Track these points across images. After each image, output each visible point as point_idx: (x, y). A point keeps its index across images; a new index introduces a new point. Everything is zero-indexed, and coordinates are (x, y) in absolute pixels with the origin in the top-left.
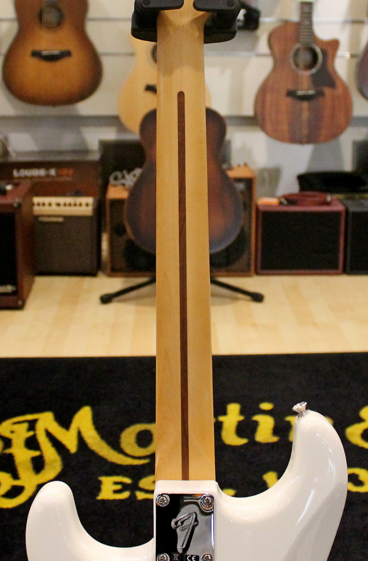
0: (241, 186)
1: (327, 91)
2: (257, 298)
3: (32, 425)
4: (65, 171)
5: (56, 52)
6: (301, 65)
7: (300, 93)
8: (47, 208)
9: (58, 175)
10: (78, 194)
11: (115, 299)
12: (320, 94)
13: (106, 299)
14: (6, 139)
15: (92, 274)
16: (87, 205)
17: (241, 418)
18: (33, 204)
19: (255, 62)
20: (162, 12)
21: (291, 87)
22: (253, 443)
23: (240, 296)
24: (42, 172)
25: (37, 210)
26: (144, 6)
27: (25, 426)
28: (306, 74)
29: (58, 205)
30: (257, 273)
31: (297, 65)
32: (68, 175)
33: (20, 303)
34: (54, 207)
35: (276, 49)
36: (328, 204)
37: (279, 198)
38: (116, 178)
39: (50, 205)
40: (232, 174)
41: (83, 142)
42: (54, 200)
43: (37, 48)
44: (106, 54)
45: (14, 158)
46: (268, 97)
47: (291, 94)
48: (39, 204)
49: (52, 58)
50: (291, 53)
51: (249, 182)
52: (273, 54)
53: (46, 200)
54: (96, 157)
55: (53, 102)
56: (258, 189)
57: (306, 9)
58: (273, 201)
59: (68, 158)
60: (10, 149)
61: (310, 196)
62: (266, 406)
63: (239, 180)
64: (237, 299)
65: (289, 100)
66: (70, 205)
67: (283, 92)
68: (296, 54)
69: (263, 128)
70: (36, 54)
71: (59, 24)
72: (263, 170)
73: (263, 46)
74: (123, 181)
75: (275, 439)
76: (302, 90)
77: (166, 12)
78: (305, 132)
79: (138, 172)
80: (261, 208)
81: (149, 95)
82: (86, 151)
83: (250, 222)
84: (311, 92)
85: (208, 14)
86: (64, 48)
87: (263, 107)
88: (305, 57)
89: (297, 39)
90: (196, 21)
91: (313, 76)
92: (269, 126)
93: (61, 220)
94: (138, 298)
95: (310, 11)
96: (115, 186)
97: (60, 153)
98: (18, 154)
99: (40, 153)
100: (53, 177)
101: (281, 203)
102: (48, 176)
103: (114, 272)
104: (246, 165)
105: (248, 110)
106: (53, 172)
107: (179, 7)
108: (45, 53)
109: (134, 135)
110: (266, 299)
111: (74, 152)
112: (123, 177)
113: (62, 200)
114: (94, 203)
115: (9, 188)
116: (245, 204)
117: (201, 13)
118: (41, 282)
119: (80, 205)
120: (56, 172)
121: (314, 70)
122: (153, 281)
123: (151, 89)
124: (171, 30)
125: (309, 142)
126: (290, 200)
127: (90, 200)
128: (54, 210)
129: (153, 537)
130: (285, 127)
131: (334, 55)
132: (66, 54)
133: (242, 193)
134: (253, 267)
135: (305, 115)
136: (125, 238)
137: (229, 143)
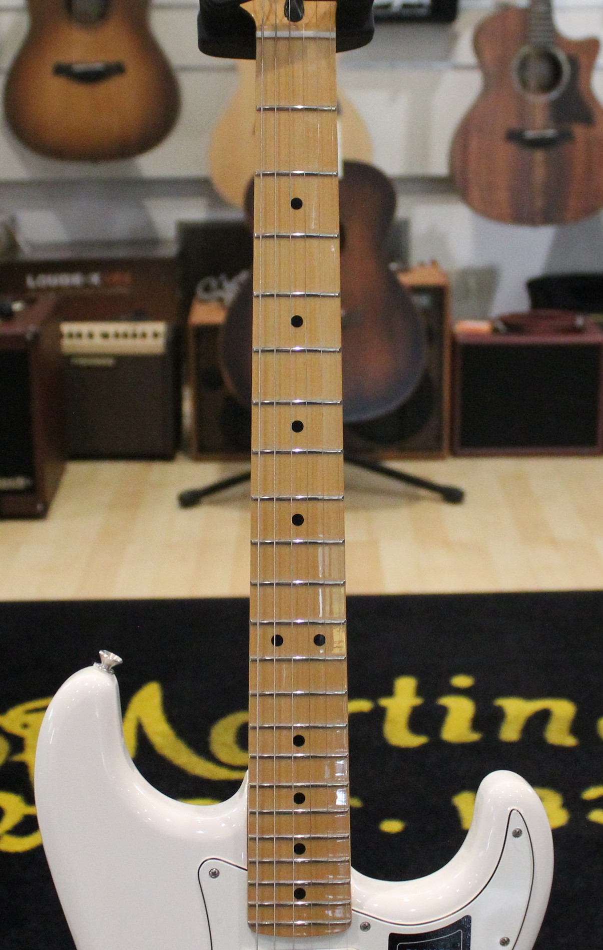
0: (423, 301)
1: (579, 131)
2: (453, 496)
4: (116, 277)
5: (98, 66)
6: (533, 83)
7: (530, 134)
8: (85, 341)
9: (104, 283)
10: (139, 316)
11: (206, 500)
12: (565, 137)
13: (189, 500)
14: (13, 220)
15: (166, 456)
16: (156, 335)
17: (418, 701)
18: (61, 336)
19: (449, 78)
21: (513, 123)
22: (437, 743)
23: (423, 492)
24: (76, 279)
25: (68, 345)
28: (540, 101)
29: (105, 336)
30: (455, 454)
31: (524, 84)
32: (122, 284)
33: (39, 507)
34: (97, 340)
35: (488, 56)
36: (578, 331)
37: (492, 321)
38: (207, 289)
39: (91, 336)
40: (406, 279)
41: (149, 225)
42: (97, 328)
43: (64, 59)
45: (27, 253)
46: (474, 144)
47: (515, 137)
48: (71, 336)
49: (90, 77)
50: (515, 63)
51: (438, 294)
52: (482, 65)
53: (84, 327)
54: (170, 250)
56: (455, 306)
58: (482, 327)
59: (121, 253)
60: (21, 239)
61: (548, 318)
62: (462, 681)
63: (419, 290)
64: (417, 498)
65: (510, 148)
66: (125, 336)
67: (500, 133)
68: (524, 65)
69: (464, 197)
70: (63, 71)
71: (103, 16)
72: (466, 273)
73: (464, 51)
74: (219, 294)
75: (475, 737)
76: (534, 129)
78: (539, 203)
79: (243, 277)
80: (461, 339)
82: (155, 242)
83: (441, 364)
84: (550, 133)
86: (112, 59)
88: (539, 70)
89: (524, 38)
91: (552, 104)
92: (474, 193)
93: (110, 362)
96: (204, 302)
97: (109, 244)
98: (35, 247)
99: (73, 245)
100: (95, 287)
101: (495, 331)
102: (87, 285)
103: (203, 452)
104: (434, 263)
105: (439, 166)
106: (95, 279)
108: (79, 67)
109: (235, 214)
110: (469, 498)
111: (133, 243)
112: (220, 286)
113: (111, 327)
114: (167, 332)
115: (17, 306)
116: (430, 332)
118: (75, 470)
119: (144, 335)
120: (101, 278)
121: (554, 94)
125: (546, 221)
126: (512, 324)
127: (160, 327)
128: (98, 345)
130: (502, 195)
131: (591, 66)
132: (115, 70)
133: (426, 312)
134: (446, 443)
135: (539, 174)
136: (221, 393)
137: (405, 225)
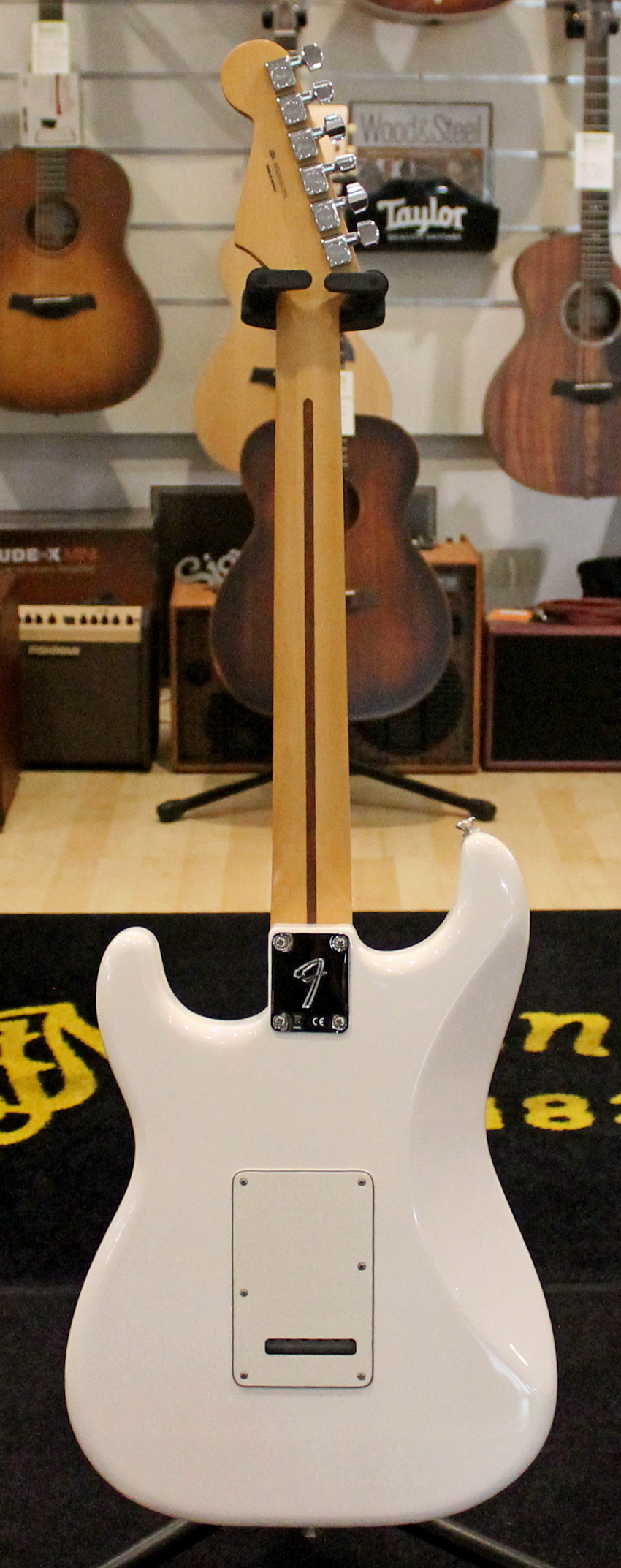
0: (450, 583)
3: (36, 1023)
4: (80, 552)
5: (64, 299)
6: (585, 328)
7: (581, 387)
8: (45, 626)
9: (64, 562)
10: (110, 598)
11: (189, 813)
13: (170, 813)
15: (141, 767)
16: (130, 621)
18: (19, 620)
19: (487, 317)
20: (282, 293)
21: (560, 375)
23: (448, 808)
24: (32, 555)
25: (27, 631)
26: (259, 285)
27: (24, 1024)
28: (594, 348)
29: (69, 621)
30: (485, 766)
31: (575, 328)
32: (86, 561)
34: (60, 625)
35: (530, 293)
37: (534, 609)
38: (186, 571)
39: (52, 620)
40: (429, 557)
41: (119, 490)
42: (61, 611)
43: (23, 291)
44: (165, 302)
46: (514, 397)
47: (562, 389)
48: (29, 620)
49: (53, 312)
50: (563, 302)
51: (468, 574)
52: (523, 302)
53: (45, 611)
54: (146, 522)
55: (57, 406)
56: (488, 589)
57: (595, 209)
58: (521, 615)
59: (85, 524)
61: (600, 605)
63: (446, 569)
64: (443, 814)
65: (558, 401)
66: (94, 621)
67: (547, 385)
68: (573, 305)
69: (503, 463)
70: (21, 303)
71: (69, 239)
72: (504, 554)
73: (504, 286)
74: (204, 576)
76: (584, 382)
77: (287, 292)
78: (591, 470)
79: (234, 555)
80: (495, 629)
81: (260, 388)
82: (126, 511)
83: (471, 656)
84: (605, 385)
85: (344, 296)
86: (81, 291)
87: (502, 414)
88: (593, 311)
89: (576, 272)
90: (329, 303)
91: (609, 350)
92: (514, 456)
93: (74, 651)
94: (235, 811)
95: (606, 212)
96: (186, 584)
97: (72, 514)
99: (23, 513)
100: (54, 563)
101: (536, 619)
102: (43, 562)
103: (185, 761)
104: (463, 539)
105: (473, 426)
106: (54, 554)
107: (305, 287)
108: (39, 301)
109: (230, 477)
110: (498, 815)
111: (98, 512)
112: (204, 568)
113: (76, 611)
114: (143, 615)
116: (457, 620)
117: (335, 294)
118: (31, 781)
119: (116, 621)
120: (61, 554)
121: (610, 340)
122: (266, 777)
123: (263, 377)
124: (294, 316)
125: (600, 492)
126: (558, 613)
127: (136, 612)
128: (60, 631)
129: (267, 1005)
130: (547, 459)
132: (86, 303)
133: (453, 595)
134: (476, 757)
135: (592, 433)
136: (210, 689)
137: (430, 495)
